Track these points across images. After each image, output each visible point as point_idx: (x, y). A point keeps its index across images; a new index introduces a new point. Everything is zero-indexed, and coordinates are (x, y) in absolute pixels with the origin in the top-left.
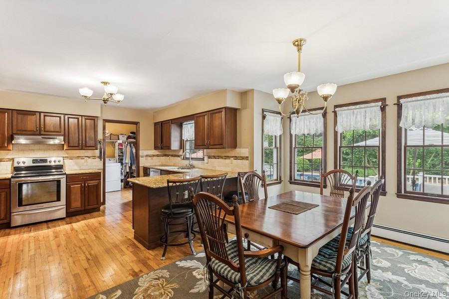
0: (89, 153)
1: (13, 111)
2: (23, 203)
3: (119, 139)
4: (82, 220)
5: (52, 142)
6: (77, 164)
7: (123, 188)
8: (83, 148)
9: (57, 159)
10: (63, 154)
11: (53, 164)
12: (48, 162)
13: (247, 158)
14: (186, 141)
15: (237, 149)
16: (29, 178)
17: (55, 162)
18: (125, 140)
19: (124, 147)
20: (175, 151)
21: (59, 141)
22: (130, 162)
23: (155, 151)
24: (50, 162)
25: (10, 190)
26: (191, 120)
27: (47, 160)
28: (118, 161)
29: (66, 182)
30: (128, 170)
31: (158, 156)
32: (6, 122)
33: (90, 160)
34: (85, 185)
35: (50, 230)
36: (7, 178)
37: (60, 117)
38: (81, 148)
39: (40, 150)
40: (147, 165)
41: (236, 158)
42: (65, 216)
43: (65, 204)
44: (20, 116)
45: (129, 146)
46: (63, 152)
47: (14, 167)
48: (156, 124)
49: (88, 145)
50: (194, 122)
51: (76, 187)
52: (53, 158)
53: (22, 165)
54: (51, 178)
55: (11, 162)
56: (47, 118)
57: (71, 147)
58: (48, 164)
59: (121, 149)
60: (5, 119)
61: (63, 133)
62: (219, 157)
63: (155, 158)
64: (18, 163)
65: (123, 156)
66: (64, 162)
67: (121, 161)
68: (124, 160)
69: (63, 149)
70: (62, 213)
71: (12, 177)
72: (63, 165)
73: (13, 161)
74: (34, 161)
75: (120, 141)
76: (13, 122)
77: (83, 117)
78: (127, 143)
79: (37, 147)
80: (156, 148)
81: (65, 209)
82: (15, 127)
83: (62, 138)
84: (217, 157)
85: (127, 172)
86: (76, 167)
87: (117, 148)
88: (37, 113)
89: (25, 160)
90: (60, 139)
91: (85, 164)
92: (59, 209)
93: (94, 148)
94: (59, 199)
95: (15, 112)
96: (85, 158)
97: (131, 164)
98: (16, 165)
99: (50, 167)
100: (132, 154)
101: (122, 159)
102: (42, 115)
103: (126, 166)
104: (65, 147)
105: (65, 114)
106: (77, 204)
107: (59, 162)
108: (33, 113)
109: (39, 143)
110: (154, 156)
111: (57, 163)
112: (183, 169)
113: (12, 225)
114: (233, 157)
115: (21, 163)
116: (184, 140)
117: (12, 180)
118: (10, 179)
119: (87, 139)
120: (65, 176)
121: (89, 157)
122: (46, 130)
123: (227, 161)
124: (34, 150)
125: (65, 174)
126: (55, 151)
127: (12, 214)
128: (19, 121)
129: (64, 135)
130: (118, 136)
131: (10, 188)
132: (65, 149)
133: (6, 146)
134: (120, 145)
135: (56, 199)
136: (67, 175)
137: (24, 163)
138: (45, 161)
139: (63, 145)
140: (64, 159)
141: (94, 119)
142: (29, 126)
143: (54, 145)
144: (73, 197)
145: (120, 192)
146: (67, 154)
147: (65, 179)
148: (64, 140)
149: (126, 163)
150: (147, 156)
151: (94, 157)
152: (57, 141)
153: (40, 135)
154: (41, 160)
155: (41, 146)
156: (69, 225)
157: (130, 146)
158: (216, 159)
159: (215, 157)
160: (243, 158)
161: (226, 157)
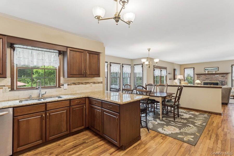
41: (94, 83)
123: (88, 85)
158: (77, 85)
159: (74, 84)
160: (99, 83)
161: (86, 83)
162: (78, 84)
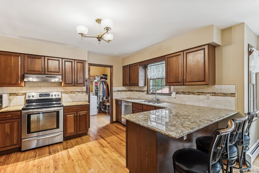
0: (78, 89)
1: (25, 55)
2: (31, 131)
3: (95, 79)
4: (76, 145)
5: (53, 80)
6: (70, 97)
7: (98, 113)
8: (75, 85)
9: (57, 93)
10: (61, 89)
11: (54, 97)
12: (50, 96)
13: (232, 95)
14: (150, 79)
15: (216, 86)
16: (35, 110)
17: (55, 96)
18: (99, 80)
19: (98, 84)
20: (141, 87)
21: (58, 80)
22: (102, 95)
23: (123, 87)
24: (52, 96)
25: (21, 119)
26: (162, 60)
27: (49, 94)
28: (95, 94)
29: (64, 113)
30: (101, 101)
31: (125, 91)
32: (20, 64)
33: (79, 94)
34: (77, 114)
35: (51, 156)
36: (19, 110)
37: (59, 61)
38: (73, 85)
39: (45, 86)
40: (118, 98)
41: (214, 94)
42: (62, 141)
43: (63, 131)
44: (30, 60)
45: (101, 84)
46: (61, 88)
47: (26, 100)
48: (124, 67)
49: (78, 83)
50: (164, 62)
51: (71, 116)
52: (55, 93)
53: (31, 98)
54: (52, 109)
55: (25, 96)
56: (50, 61)
57: (67, 84)
58: (50, 97)
59: (96, 86)
60: (19, 62)
61: (61, 73)
62: (189, 93)
63: (123, 92)
64: (29, 97)
65: (98, 91)
66: (61, 96)
67: (97, 94)
68: (99, 94)
69: (61, 86)
70: (60, 138)
71: (23, 109)
72: (61, 98)
73: (26, 95)
74: (41, 95)
75: (96, 81)
76: (25, 64)
77: (75, 61)
78: (100, 82)
79: (43, 84)
80: (124, 85)
81: (63, 134)
82: (26, 68)
83: (60, 77)
84: (187, 93)
85: (100, 102)
86: (70, 100)
87: (94, 85)
88: (42, 57)
89: (34, 94)
90: (59, 78)
91: (76, 97)
92: (58, 135)
93: (83, 85)
94: (58, 127)
95: (26, 56)
96: (76, 93)
97: (103, 96)
98: (27, 98)
99: (52, 100)
100: (103, 90)
101: (97, 93)
102: (46, 58)
103: (100, 98)
104: (63, 85)
105: (63, 58)
106: (71, 130)
107: (58, 95)
108: (39, 57)
109: (44, 81)
110: (122, 91)
111: (57, 97)
112: (149, 102)
113: (22, 150)
114: (209, 93)
115: (31, 97)
116: (148, 79)
117: (23, 112)
118: (20, 111)
119: (78, 78)
120: (62, 108)
121: (79, 92)
122: (49, 71)
123: (201, 97)
124: (40, 87)
125: (62, 106)
126: (55, 88)
127: (23, 140)
128: (29, 63)
129: (62, 75)
130: (95, 77)
131: (21, 118)
132: (62, 85)
133: (19, 83)
134: (96, 83)
135: (55, 127)
136: (64, 107)
137: (33, 97)
138: (48, 95)
139: (61, 82)
140: (61, 94)
141: (82, 62)
142: (36, 67)
143: (55, 82)
144: (68, 124)
145: (96, 116)
146: (64, 89)
147: (62, 110)
148: (62, 79)
149: (100, 96)
150: (118, 91)
151: (82, 92)
152: (56, 80)
153: (45, 74)
154: (45, 94)
155: (46, 84)
156: (66, 150)
157: (103, 84)
158: (186, 94)
159: (184, 93)
160: (225, 95)
161: (199, 93)
162: (188, 93)
